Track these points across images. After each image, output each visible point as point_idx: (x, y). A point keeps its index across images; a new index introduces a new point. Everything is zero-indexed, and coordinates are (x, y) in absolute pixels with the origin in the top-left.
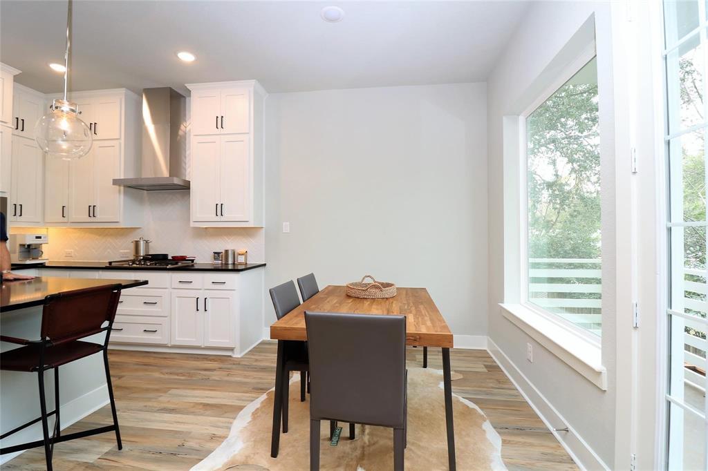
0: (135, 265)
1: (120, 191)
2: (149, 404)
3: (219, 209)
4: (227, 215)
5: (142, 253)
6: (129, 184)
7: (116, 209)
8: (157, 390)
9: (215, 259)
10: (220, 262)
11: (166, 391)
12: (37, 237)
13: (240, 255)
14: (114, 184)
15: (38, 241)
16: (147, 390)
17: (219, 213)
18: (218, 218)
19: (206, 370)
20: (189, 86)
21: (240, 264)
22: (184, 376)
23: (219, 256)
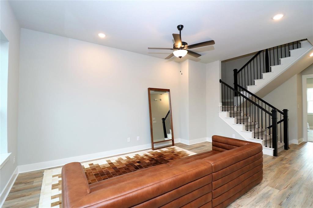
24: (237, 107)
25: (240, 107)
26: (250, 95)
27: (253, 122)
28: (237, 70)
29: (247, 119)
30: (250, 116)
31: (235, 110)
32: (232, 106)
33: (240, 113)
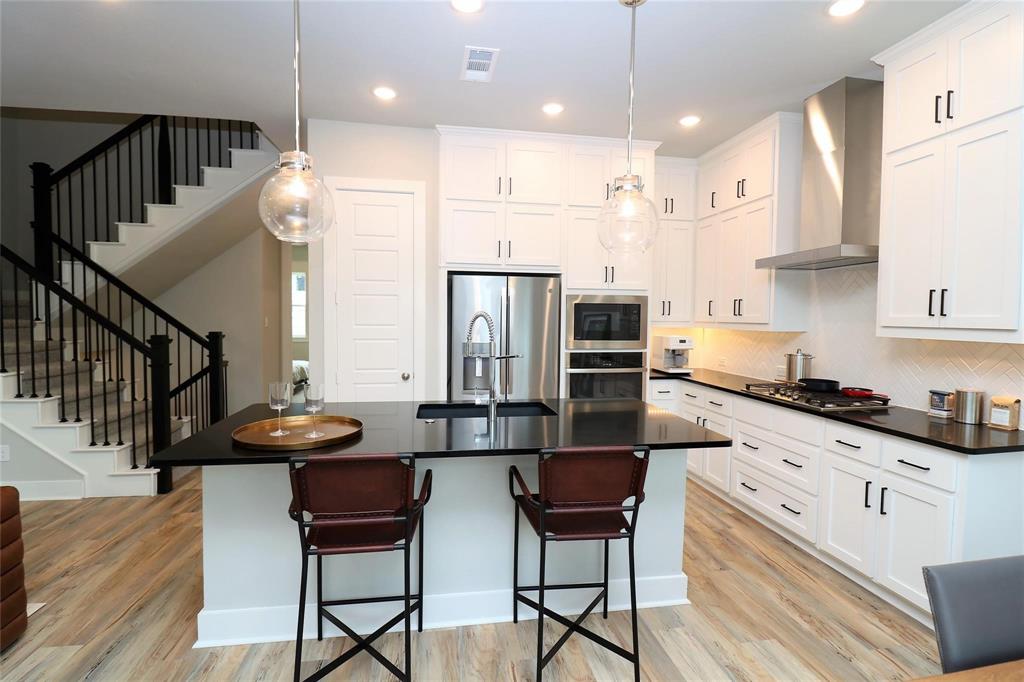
0: (778, 396)
1: (770, 276)
2: (726, 644)
3: (937, 302)
4: (956, 314)
5: (799, 375)
6: (784, 263)
7: (767, 303)
8: (752, 625)
9: (933, 405)
10: (944, 414)
11: (763, 634)
12: (682, 341)
13: (996, 405)
14: (757, 267)
15: (682, 346)
16: (739, 615)
17: (936, 309)
18: (937, 321)
19: (859, 636)
20: (878, 59)
21: (998, 429)
22: (811, 623)
23: (942, 401)
24: (48, 324)
25: (58, 323)
26: (100, 279)
27: (110, 380)
28: (53, 170)
29: (91, 371)
30: (101, 358)
31: (35, 338)
32: (23, 322)
33: (62, 348)
